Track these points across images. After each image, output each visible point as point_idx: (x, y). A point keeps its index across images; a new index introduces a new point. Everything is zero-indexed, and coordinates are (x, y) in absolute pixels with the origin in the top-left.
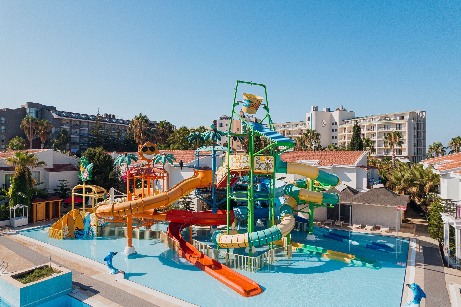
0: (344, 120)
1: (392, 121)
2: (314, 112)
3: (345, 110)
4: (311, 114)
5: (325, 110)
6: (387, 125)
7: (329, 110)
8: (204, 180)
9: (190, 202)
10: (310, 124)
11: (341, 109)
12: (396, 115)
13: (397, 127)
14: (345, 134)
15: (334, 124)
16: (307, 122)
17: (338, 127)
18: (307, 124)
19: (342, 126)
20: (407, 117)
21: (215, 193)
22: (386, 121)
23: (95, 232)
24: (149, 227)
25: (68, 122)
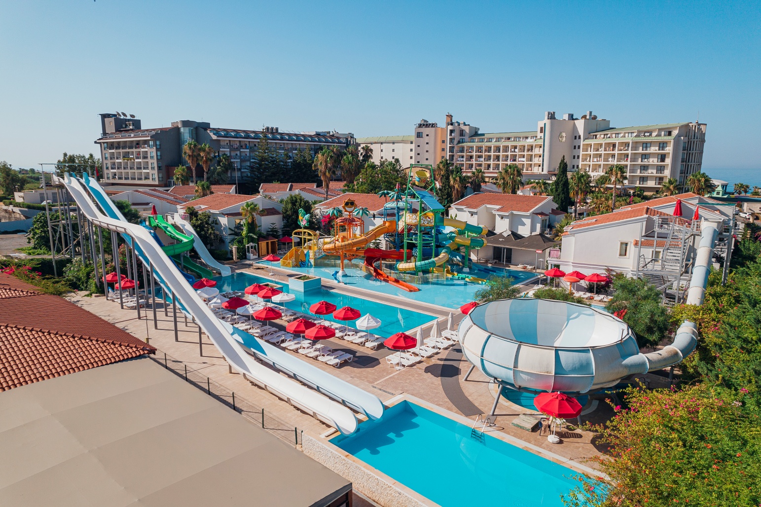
0: (591, 132)
1: (653, 138)
2: (549, 120)
3: (595, 118)
4: (545, 124)
5: (566, 117)
6: (646, 143)
7: (571, 117)
8: (390, 228)
9: (379, 243)
10: (543, 137)
11: (588, 117)
12: (660, 130)
13: (659, 147)
14: (590, 153)
15: (577, 137)
16: (540, 135)
17: (582, 143)
18: (539, 137)
19: (588, 142)
20: (675, 133)
21: (398, 237)
22: (645, 138)
23: (313, 263)
24: (350, 260)
25: (227, 144)
